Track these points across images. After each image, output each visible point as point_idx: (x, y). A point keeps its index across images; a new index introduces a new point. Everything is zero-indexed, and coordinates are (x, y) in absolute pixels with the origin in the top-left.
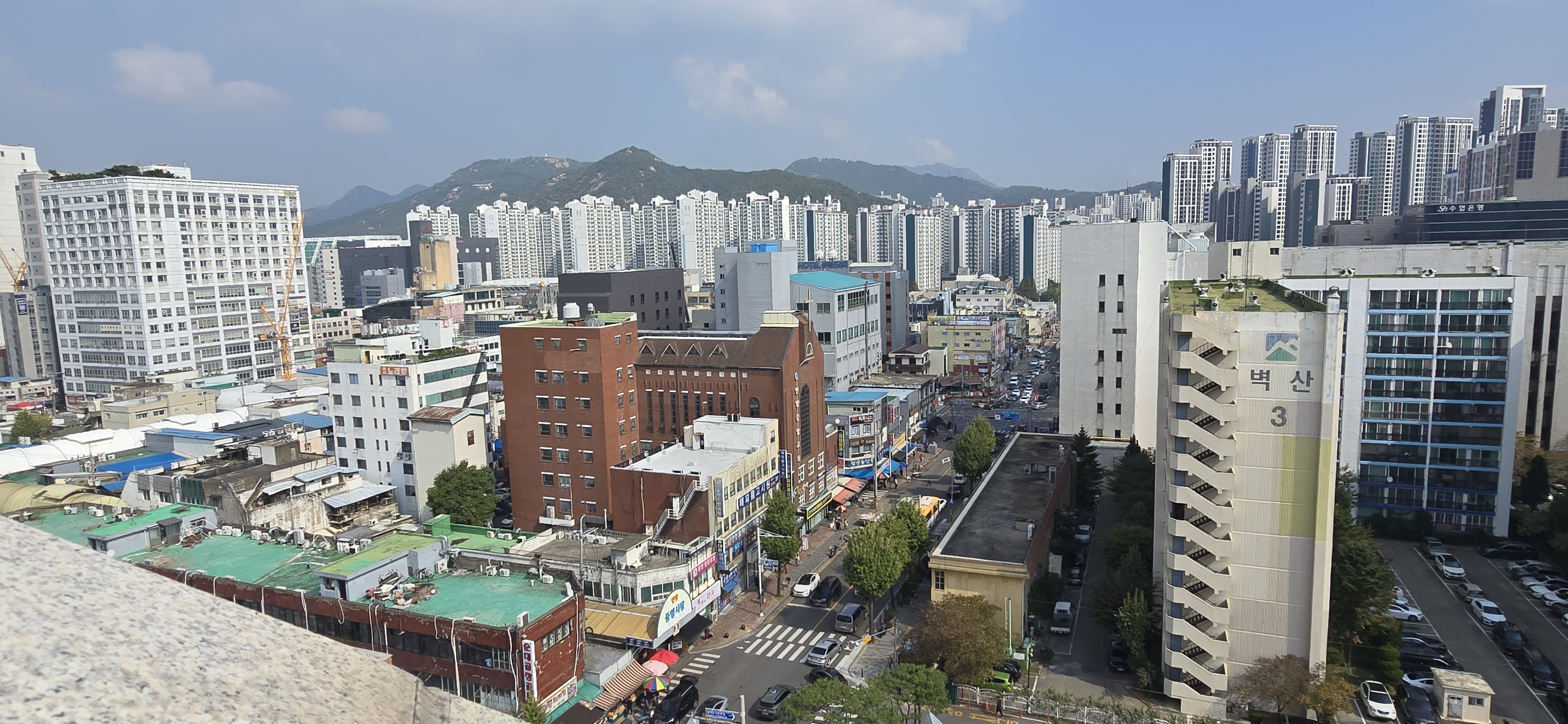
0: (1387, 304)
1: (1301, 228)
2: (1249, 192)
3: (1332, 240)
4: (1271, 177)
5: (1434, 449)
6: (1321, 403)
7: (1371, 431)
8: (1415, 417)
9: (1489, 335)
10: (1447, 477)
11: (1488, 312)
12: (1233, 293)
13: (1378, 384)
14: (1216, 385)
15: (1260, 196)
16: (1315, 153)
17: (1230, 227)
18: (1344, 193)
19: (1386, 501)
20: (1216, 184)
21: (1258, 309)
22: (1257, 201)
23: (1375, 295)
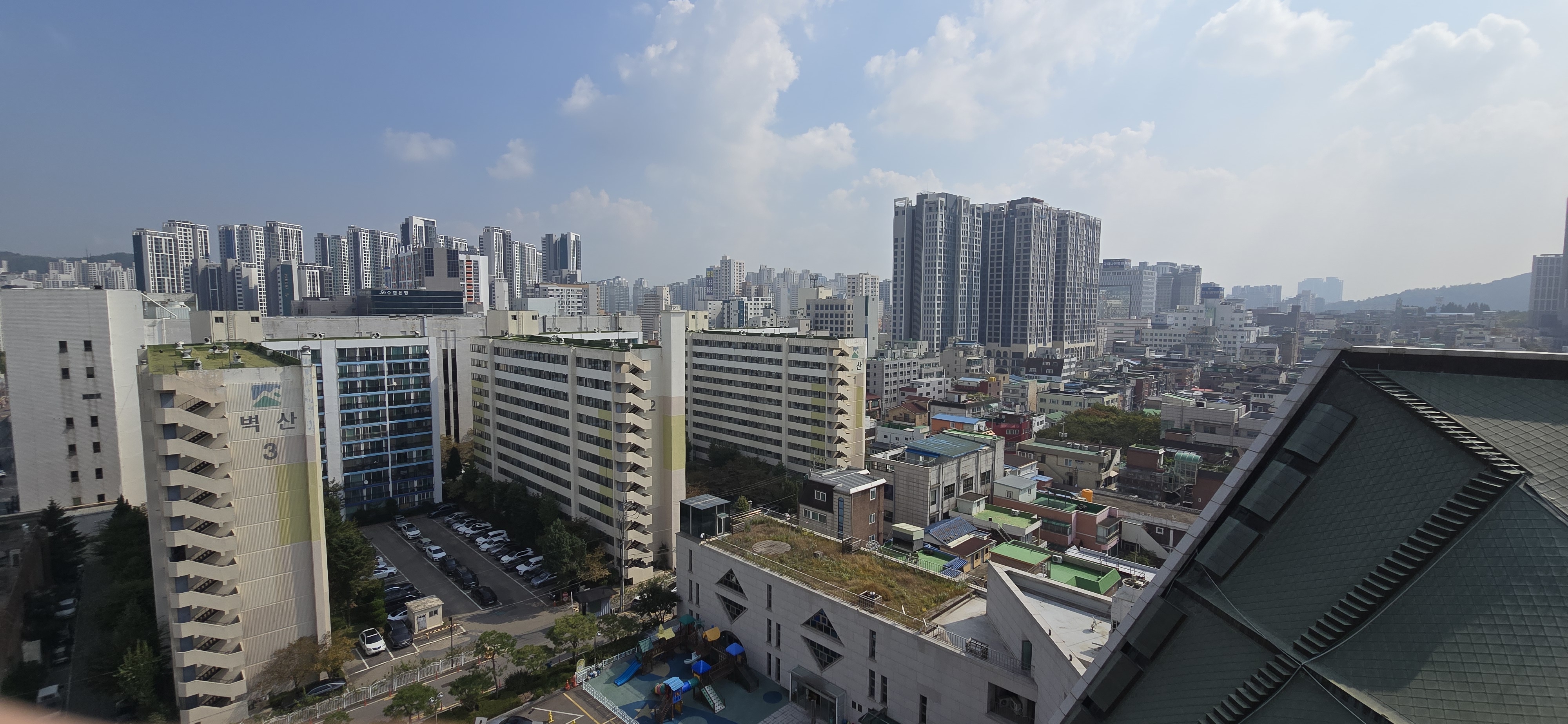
0: (351, 358)
1: (281, 302)
2: (229, 270)
3: (306, 312)
4: (249, 260)
5: (393, 455)
6: (304, 436)
7: (349, 450)
8: (378, 435)
9: (418, 375)
10: (402, 472)
11: (416, 360)
12: (218, 354)
13: (350, 416)
14: (207, 434)
15: (241, 274)
16: (286, 244)
17: (214, 298)
18: (313, 277)
19: (365, 499)
20: (195, 261)
21: (242, 366)
22: (238, 278)
23: (341, 352)
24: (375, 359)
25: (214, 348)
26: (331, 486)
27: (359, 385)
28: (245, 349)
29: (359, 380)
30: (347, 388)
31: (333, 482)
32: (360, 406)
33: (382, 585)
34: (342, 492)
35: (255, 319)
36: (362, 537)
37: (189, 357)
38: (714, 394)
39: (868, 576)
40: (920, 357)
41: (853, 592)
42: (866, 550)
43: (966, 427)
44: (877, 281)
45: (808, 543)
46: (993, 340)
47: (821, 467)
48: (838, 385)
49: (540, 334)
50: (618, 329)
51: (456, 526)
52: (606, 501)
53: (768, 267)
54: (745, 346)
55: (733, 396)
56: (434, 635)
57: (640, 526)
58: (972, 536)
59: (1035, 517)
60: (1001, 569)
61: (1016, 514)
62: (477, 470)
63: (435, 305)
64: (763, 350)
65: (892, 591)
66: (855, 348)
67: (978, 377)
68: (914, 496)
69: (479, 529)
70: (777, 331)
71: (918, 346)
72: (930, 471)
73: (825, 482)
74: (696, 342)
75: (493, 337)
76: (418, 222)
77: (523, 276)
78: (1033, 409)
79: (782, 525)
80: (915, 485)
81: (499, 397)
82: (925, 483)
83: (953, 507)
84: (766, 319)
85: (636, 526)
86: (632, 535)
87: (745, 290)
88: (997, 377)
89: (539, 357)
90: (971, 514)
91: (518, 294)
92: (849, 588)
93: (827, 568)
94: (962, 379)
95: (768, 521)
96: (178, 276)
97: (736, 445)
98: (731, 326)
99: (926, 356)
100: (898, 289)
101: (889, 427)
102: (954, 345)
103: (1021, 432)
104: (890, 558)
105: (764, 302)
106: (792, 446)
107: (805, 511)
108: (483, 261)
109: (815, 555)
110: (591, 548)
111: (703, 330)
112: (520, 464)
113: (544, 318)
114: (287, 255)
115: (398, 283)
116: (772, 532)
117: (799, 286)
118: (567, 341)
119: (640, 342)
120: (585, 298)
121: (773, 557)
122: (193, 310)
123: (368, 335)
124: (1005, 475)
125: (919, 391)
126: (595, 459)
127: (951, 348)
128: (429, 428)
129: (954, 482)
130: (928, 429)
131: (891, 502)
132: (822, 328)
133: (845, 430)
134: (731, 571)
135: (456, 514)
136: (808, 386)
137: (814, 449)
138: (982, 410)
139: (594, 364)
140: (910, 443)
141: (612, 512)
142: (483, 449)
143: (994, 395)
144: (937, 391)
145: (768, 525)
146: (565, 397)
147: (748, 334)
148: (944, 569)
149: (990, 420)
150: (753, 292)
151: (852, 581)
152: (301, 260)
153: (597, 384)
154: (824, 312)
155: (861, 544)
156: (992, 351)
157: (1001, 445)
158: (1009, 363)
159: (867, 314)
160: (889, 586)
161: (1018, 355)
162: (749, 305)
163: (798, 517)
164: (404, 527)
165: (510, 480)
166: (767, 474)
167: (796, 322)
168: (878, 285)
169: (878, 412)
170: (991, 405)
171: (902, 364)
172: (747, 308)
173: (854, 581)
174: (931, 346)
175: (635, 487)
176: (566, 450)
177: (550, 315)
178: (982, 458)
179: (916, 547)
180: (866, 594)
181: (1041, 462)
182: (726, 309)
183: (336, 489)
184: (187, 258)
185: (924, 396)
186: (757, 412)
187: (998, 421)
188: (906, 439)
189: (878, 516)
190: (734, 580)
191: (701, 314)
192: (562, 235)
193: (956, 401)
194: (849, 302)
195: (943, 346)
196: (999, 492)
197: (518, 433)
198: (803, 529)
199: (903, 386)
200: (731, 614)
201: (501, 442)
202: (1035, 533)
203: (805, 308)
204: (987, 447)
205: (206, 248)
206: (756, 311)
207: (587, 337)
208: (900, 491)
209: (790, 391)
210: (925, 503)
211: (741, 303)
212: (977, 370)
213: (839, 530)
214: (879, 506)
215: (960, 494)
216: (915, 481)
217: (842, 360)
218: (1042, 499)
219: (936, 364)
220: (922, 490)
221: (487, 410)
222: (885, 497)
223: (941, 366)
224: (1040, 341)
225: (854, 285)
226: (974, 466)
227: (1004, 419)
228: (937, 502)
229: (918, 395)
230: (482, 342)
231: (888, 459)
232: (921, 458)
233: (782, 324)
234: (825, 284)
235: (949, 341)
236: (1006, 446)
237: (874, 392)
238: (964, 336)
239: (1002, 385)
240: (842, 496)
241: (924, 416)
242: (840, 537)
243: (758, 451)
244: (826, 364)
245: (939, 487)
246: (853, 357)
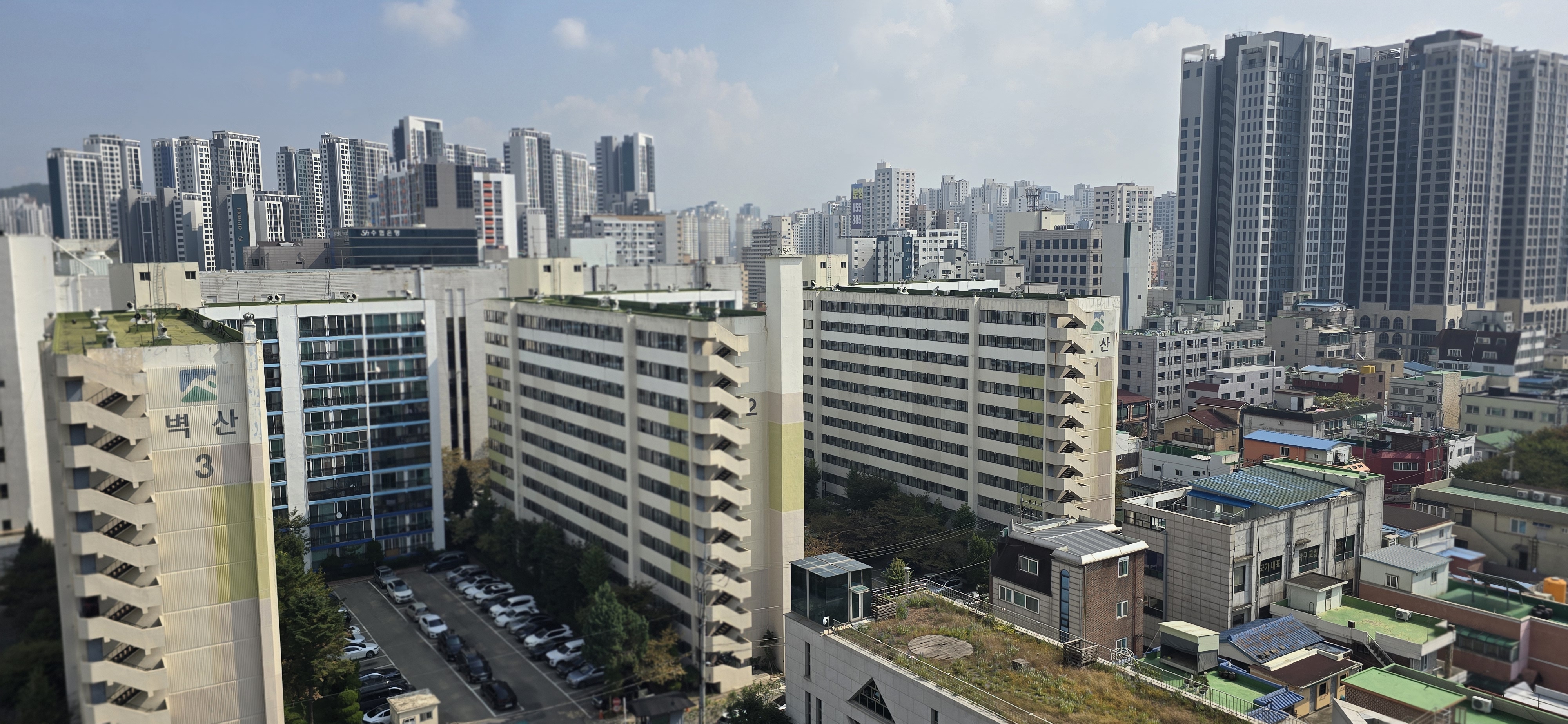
0: (318, 331)
1: (233, 248)
2: (167, 205)
3: (263, 263)
4: (192, 188)
5: (376, 477)
6: (249, 445)
7: (316, 468)
8: (356, 446)
9: (410, 356)
10: (390, 502)
11: (407, 334)
12: (142, 326)
13: (317, 417)
14: (123, 439)
15: (181, 209)
16: (239, 164)
17: (148, 247)
18: (275, 212)
19: (338, 539)
20: (124, 192)
21: (167, 342)
22: (178, 216)
23: (304, 321)
24: (350, 333)
25: (137, 317)
26: (291, 519)
27: (329, 371)
28: (179, 318)
29: (329, 362)
30: (313, 375)
31: (292, 514)
32: (331, 402)
33: (358, 670)
34: (306, 528)
35: (191, 275)
36: (330, 596)
37: (104, 329)
38: (856, 391)
40: (1227, 329)
42: (1108, 663)
43: (1310, 456)
44: (1149, 196)
45: (1005, 644)
46: (1373, 297)
47: (1034, 515)
48: (1066, 376)
49: (586, 293)
50: (704, 286)
51: (463, 586)
52: (680, 557)
53: (957, 179)
54: (906, 312)
55: (886, 393)
57: (731, 600)
58: (1313, 652)
59: (1444, 624)
60: (1359, 716)
61: (1405, 617)
62: (493, 503)
63: (436, 251)
66: (1097, 315)
67: (1341, 365)
68: (1204, 575)
69: (495, 592)
70: (963, 287)
71: (1225, 309)
72: (1233, 531)
73: (1038, 542)
74: (827, 306)
75: (517, 299)
76: (417, 124)
77: (568, 203)
78: (1452, 424)
79: (963, 611)
80: (1204, 554)
81: (525, 391)
82: (1223, 552)
83: (1280, 598)
84: (948, 266)
85: (725, 599)
86: (720, 613)
87: (915, 219)
88: (1378, 367)
90: (1314, 613)
91: (560, 234)
93: (1036, 689)
94: (1308, 368)
95: (936, 600)
97: (891, 474)
98: (890, 279)
99: (1239, 327)
100: (1189, 209)
101: (1163, 451)
102: (1295, 307)
103: (1423, 467)
104: (1152, 680)
105: (945, 239)
106: (985, 478)
107: (1002, 590)
108: (508, 181)
109: (1016, 666)
110: (656, 631)
111: (838, 287)
112: (556, 496)
113: (594, 269)
114: (240, 180)
115: (389, 219)
116: (941, 621)
117: (1009, 209)
118: (624, 305)
119: (739, 306)
120: (659, 235)
121: (942, 664)
122: (116, 262)
123: (342, 297)
124: (1385, 544)
125: (1223, 389)
126: (664, 490)
127: (1288, 312)
128: (426, 437)
129: (1281, 552)
130: (1235, 457)
131: (1159, 583)
132: (1047, 280)
133: (1080, 455)
134: (873, 682)
135: (464, 567)
136: (1013, 379)
137: (1024, 485)
138: (1346, 425)
139: (662, 341)
140: (1201, 481)
141: (689, 575)
142: (503, 469)
143: (1370, 399)
144: (1257, 390)
145: (937, 609)
146: (619, 392)
147: (912, 292)
148: (1254, 707)
149: (1361, 443)
150: (929, 221)
152: (259, 187)
153: (667, 373)
154: (1051, 252)
155: (1098, 652)
156: (1372, 318)
157: (1376, 491)
158: (1407, 339)
159: (1127, 254)
161: (1423, 325)
162: (922, 246)
163: (991, 601)
164: (391, 585)
165: (539, 519)
166: (942, 523)
168: (1151, 203)
169: (1144, 424)
170: (1365, 416)
171: (1190, 343)
172: (917, 248)
174: (1249, 309)
175: (725, 537)
176: (621, 474)
177: (602, 265)
178: (1338, 512)
179: (1202, 664)
181: (1463, 524)
182: (883, 250)
183: (299, 524)
184: (114, 188)
185: (1233, 397)
186: (926, 422)
187: (1377, 446)
188: (1196, 473)
189: (1133, 607)
190: (877, 698)
191: (836, 260)
192: (626, 137)
193: (1294, 407)
194: (1097, 234)
195: (1272, 309)
196: (1371, 575)
197: (553, 447)
198: (997, 620)
199: (1192, 379)
201: (528, 460)
202: (1442, 653)
203: (1017, 245)
204: (1349, 494)
205: (138, 173)
206: (933, 254)
208: (1176, 564)
209: (983, 386)
210: (1223, 588)
211: (907, 242)
212: (1339, 352)
213: (1061, 624)
214: (1134, 587)
215: (1293, 576)
216: (1204, 547)
217: (1072, 335)
218: (1460, 592)
219: (1258, 342)
220: (1218, 565)
221: (509, 411)
222: (1148, 572)
223: (1267, 345)
224: (1472, 299)
225: (1106, 204)
226: (1321, 526)
227: (1388, 444)
228: (1246, 587)
229: (1220, 397)
230: (500, 307)
231: (1154, 507)
232: (1218, 508)
233: (977, 274)
234: (1057, 204)
235: (1284, 301)
236: (1387, 491)
237: (1139, 390)
238: (1314, 291)
239: (1387, 379)
240: (1067, 568)
241: (1230, 433)
242: (1063, 638)
243: (927, 485)
244: (1043, 341)
245: (1251, 561)
246: (1093, 329)
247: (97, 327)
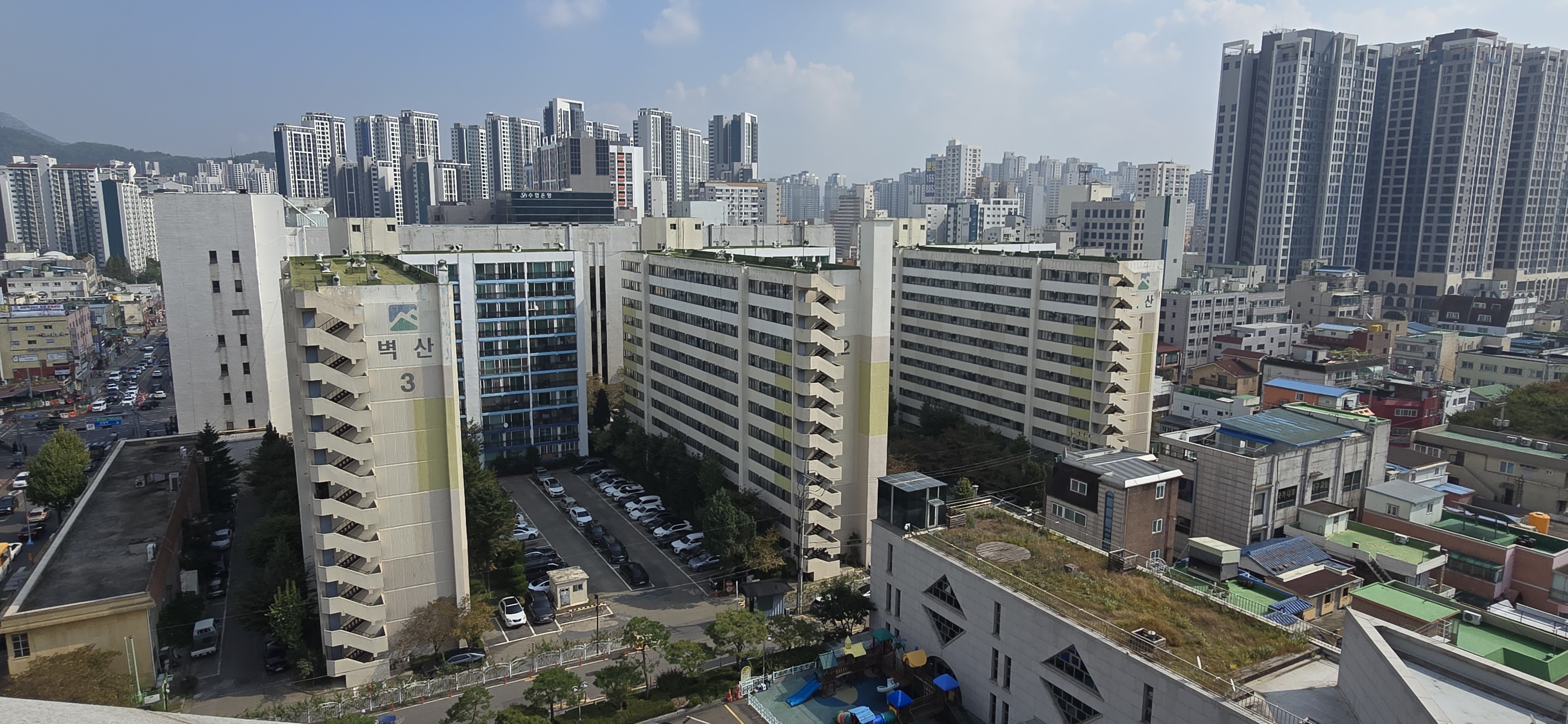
0: (490, 275)
1: (417, 207)
2: (366, 171)
3: (443, 218)
4: (385, 157)
5: (534, 395)
6: (442, 366)
7: (488, 386)
8: (518, 370)
9: (562, 298)
10: (545, 416)
11: (560, 280)
12: (355, 268)
13: (489, 345)
14: (346, 359)
15: (377, 174)
16: (422, 138)
17: (352, 204)
18: (450, 177)
19: (505, 444)
20: (332, 160)
21: (377, 282)
22: (375, 179)
23: (479, 267)
24: (515, 277)
25: (352, 261)
26: (469, 426)
27: (498, 308)
28: (382, 263)
29: (498, 301)
30: (486, 311)
31: (471, 422)
32: (500, 334)
33: (523, 548)
34: (480, 434)
35: (392, 228)
36: (502, 489)
37: (328, 270)
38: (931, 336)
39: (1146, 608)
40: (1251, 290)
41: (1121, 627)
42: (1145, 570)
43: (1322, 401)
44: (1186, 173)
45: (1057, 551)
46: (1382, 266)
47: (1082, 445)
48: (1114, 328)
49: (704, 248)
50: (803, 243)
51: (603, 486)
52: (783, 470)
53: (1016, 155)
54: (977, 269)
55: (957, 338)
56: (577, 613)
57: (825, 507)
58: (1321, 568)
59: (1437, 548)
60: (1368, 623)
61: (1403, 541)
62: (627, 419)
63: (582, 211)
64: (1004, 275)
65: (1182, 633)
66: (1144, 275)
67: (1351, 323)
68: (1228, 500)
69: (629, 492)
70: (1025, 249)
71: (1249, 273)
72: (1256, 463)
73: (1087, 467)
74: (908, 263)
75: (648, 252)
76: (563, 105)
77: (685, 172)
78: (1448, 377)
79: (1020, 523)
80: (1230, 482)
81: (654, 328)
82: (1246, 481)
83: (1292, 521)
84: (1009, 230)
85: (819, 506)
86: (814, 517)
87: (980, 189)
88: (1385, 326)
89: (703, 278)
90: (1322, 535)
91: (679, 197)
92: (1116, 622)
93: (1084, 589)
94: (1322, 326)
95: (999, 515)
96: (317, 178)
97: (959, 407)
98: (958, 240)
99: (1261, 289)
100: (1221, 185)
101: (1192, 393)
102: (1312, 272)
103: (1421, 414)
104: (1181, 585)
105: (1007, 207)
106: (1040, 413)
107: (1055, 506)
108: (637, 153)
109: (1067, 570)
110: (762, 529)
111: (918, 246)
112: (677, 415)
113: (710, 227)
114: (423, 151)
115: (541, 183)
116: (1004, 531)
117: (1062, 181)
118: (738, 258)
119: (832, 261)
120: (761, 200)
121: (1004, 565)
122: (332, 217)
123: (508, 248)
124: (1387, 479)
125: (1246, 342)
126: (770, 415)
127: (1305, 277)
128: (574, 364)
129: (1297, 482)
130: (1256, 400)
131: (1189, 505)
132: (1093, 244)
133: (1122, 395)
134: (944, 578)
135: (604, 471)
136: (1068, 329)
137: (1072, 419)
138: (1354, 375)
139: (772, 289)
140: (1226, 420)
141: (790, 485)
142: (635, 393)
143: (1377, 353)
144: (1276, 343)
145: (1000, 521)
146: (733, 331)
147: (982, 252)
148: (1270, 611)
149: (1367, 392)
150: (992, 191)
151: (1120, 612)
152: (438, 156)
153: (775, 316)
154: (1099, 220)
155: (1138, 561)
156: (1379, 283)
157: (1383, 433)
158: (1409, 302)
159: (1166, 223)
160: (1178, 625)
161: (1427, 291)
162: (986, 212)
163: (1044, 514)
164: (546, 482)
165: (665, 434)
166: (1001, 449)
167: (1054, 234)
168: (1187, 180)
169: (1175, 370)
170: (1372, 369)
171: (1219, 301)
172: (982, 214)
173: (1124, 612)
174: (1271, 273)
175: (820, 455)
176: (733, 400)
177: (717, 224)
178: (1348, 450)
179: (1225, 574)
180: (1141, 633)
181: (1456, 463)
182: (953, 215)
183: (474, 430)
184: (325, 156)
185: (1254, 349)
186: (991, 363)
187: (1381, 394)
188: (1220, 413)
189: (1167, 524)
190: (948, 590)
191: (916, 223)
192: (735, 116)
193: (1309, 359)
194: (1140, 205)
195: (1293, 273)
196: (1373, 504)
197: (676, 375)
198: (1051, 531)
199: (1219, 333)
200: (943, 636)
201: (656, 386)
202: (1434, 573)
203: (1069, 214)
204: (1359, 435)
205: (343, 144)
206: (996, 219)
207: (763, 253)
208: (1204, 490)
209: (1041, 334)
210: (1244, 511)
211: (974, 208)
212: (1349, 313)
213: (1104, 537)
214: (1169, 508)
215: (1306, 503)
216: (1230, 476)
217: (1122, 293)
218: (1452, 522)
219: (1278, 302)
220: (1242, 492)
221: (640, 344)
222: (1180, 497)
223: (1286, 305)
224: (1470, 268)
225: (1147, 179)
226: (1333, 461)
227: (1392, 392)
228: (1265, 511)
229: (1243, 349)
230: (635, 258)
231: (1187, 441)
232: (1243, 444)
233: (1033, 238)
234: (1103, 179)
235: (1303, 266)
236: (1392, 434)
237: (1172, 341)
238: (1330, 259)
239: (1392, 337)
240: (1112, 490)
241: (1250, 380)
242: (1106, 547)
243: (989, 417)
244: (1096, 297)
245: (1270, 489)
246: (1139, 288)
247: (322, 269)
